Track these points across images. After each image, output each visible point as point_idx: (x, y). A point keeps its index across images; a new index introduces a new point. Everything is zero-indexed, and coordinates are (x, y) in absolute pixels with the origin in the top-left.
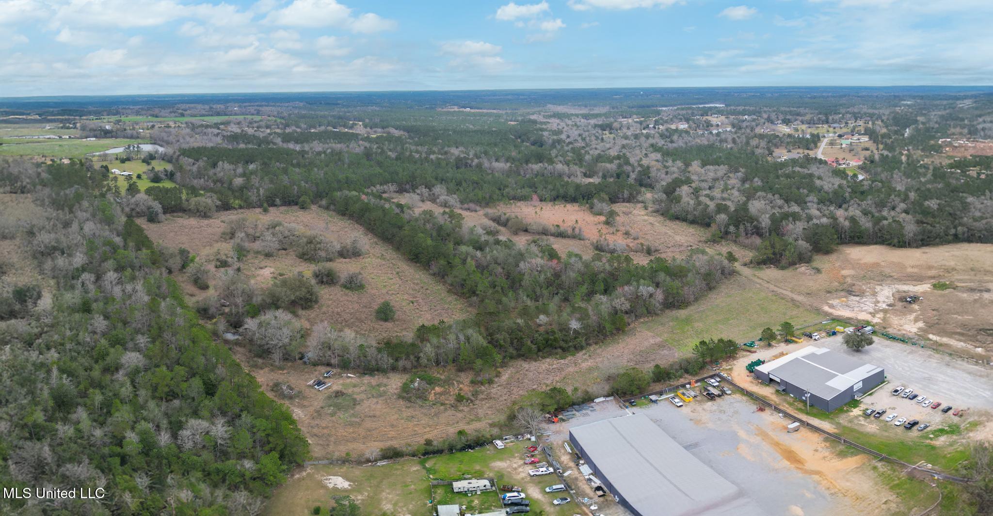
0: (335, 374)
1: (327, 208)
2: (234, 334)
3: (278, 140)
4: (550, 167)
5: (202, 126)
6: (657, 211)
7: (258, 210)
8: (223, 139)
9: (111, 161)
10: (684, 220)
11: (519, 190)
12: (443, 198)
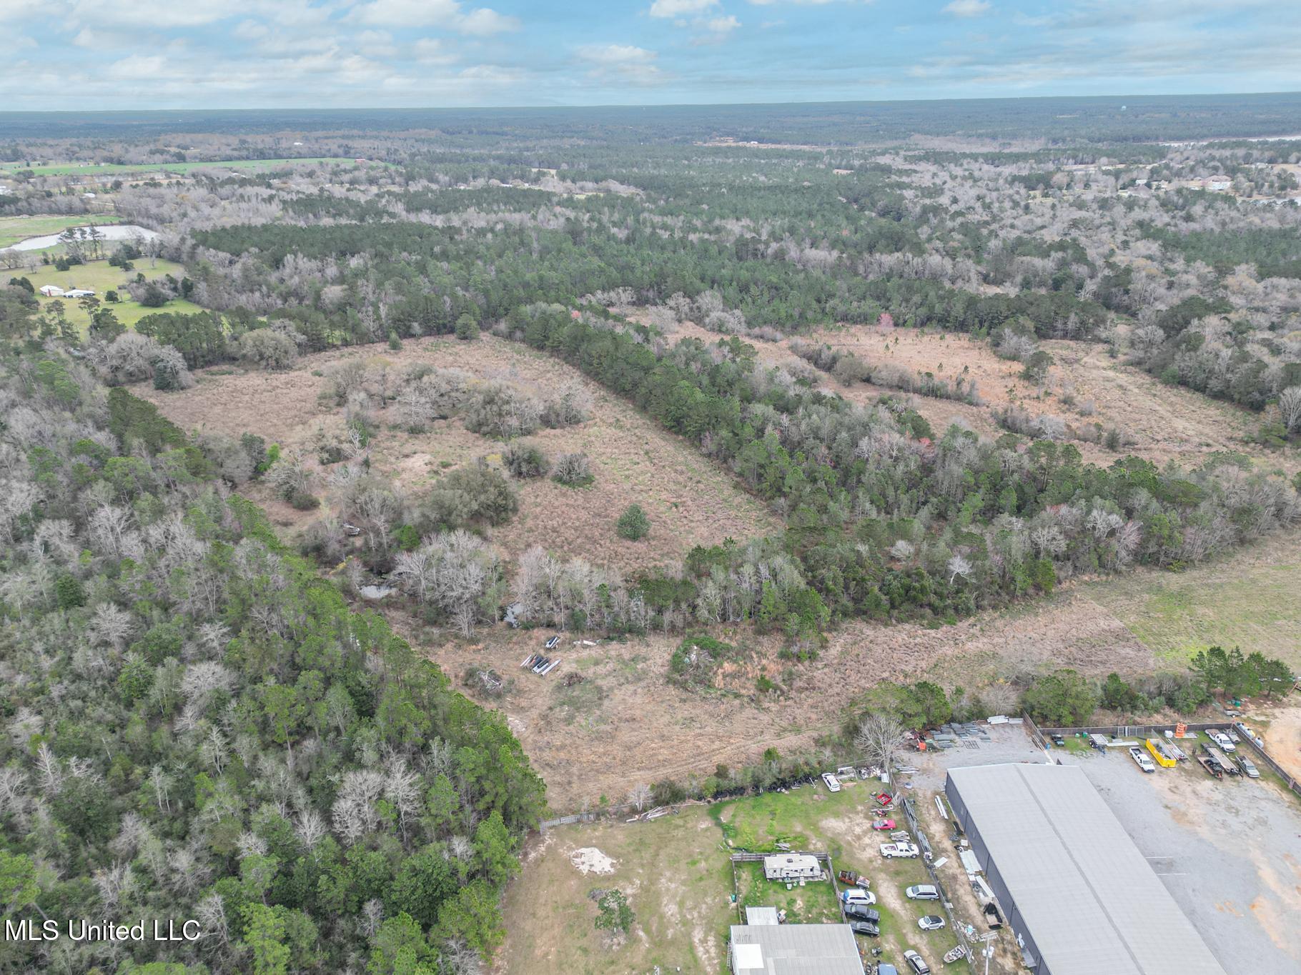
0: (563, 643)
1: (509, 336)
2: (379, 586)
3: (399, 208)
4: (918, 260)
5: (231, 181)
6: (1136, 364)
7: (381, 347)
8: (285, 209)
9: (32, 267)
10: (1198, 388)
11: (855, 304)
12: (715, 315)
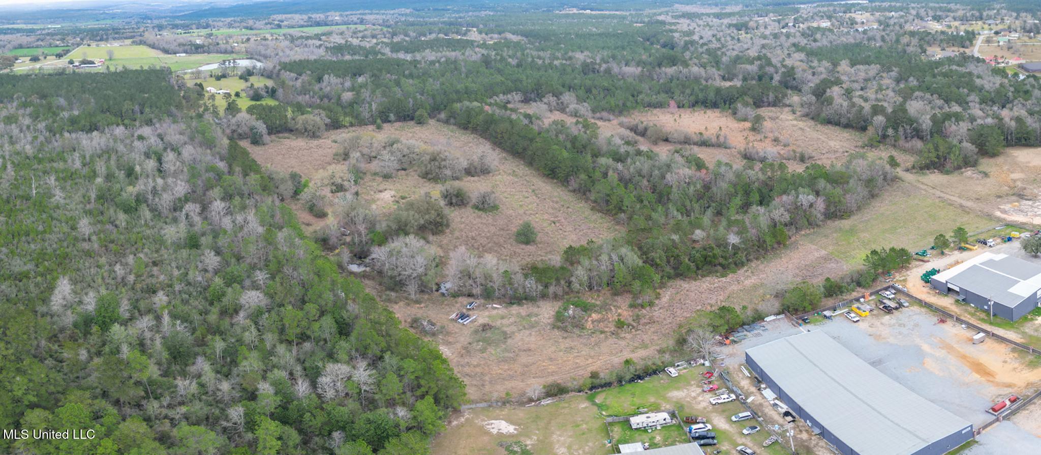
0: (479, 306)
1: (447, 122)
2: (360, 265)
3: (387, 50)
4: (685, 71)
5: (302, 37)
6: (807, 115)
7: (371, 127)
8: (327, 51)
9: (205, 78)
10: (837, 124)
11: (654, 97)
12: (572, 106)
